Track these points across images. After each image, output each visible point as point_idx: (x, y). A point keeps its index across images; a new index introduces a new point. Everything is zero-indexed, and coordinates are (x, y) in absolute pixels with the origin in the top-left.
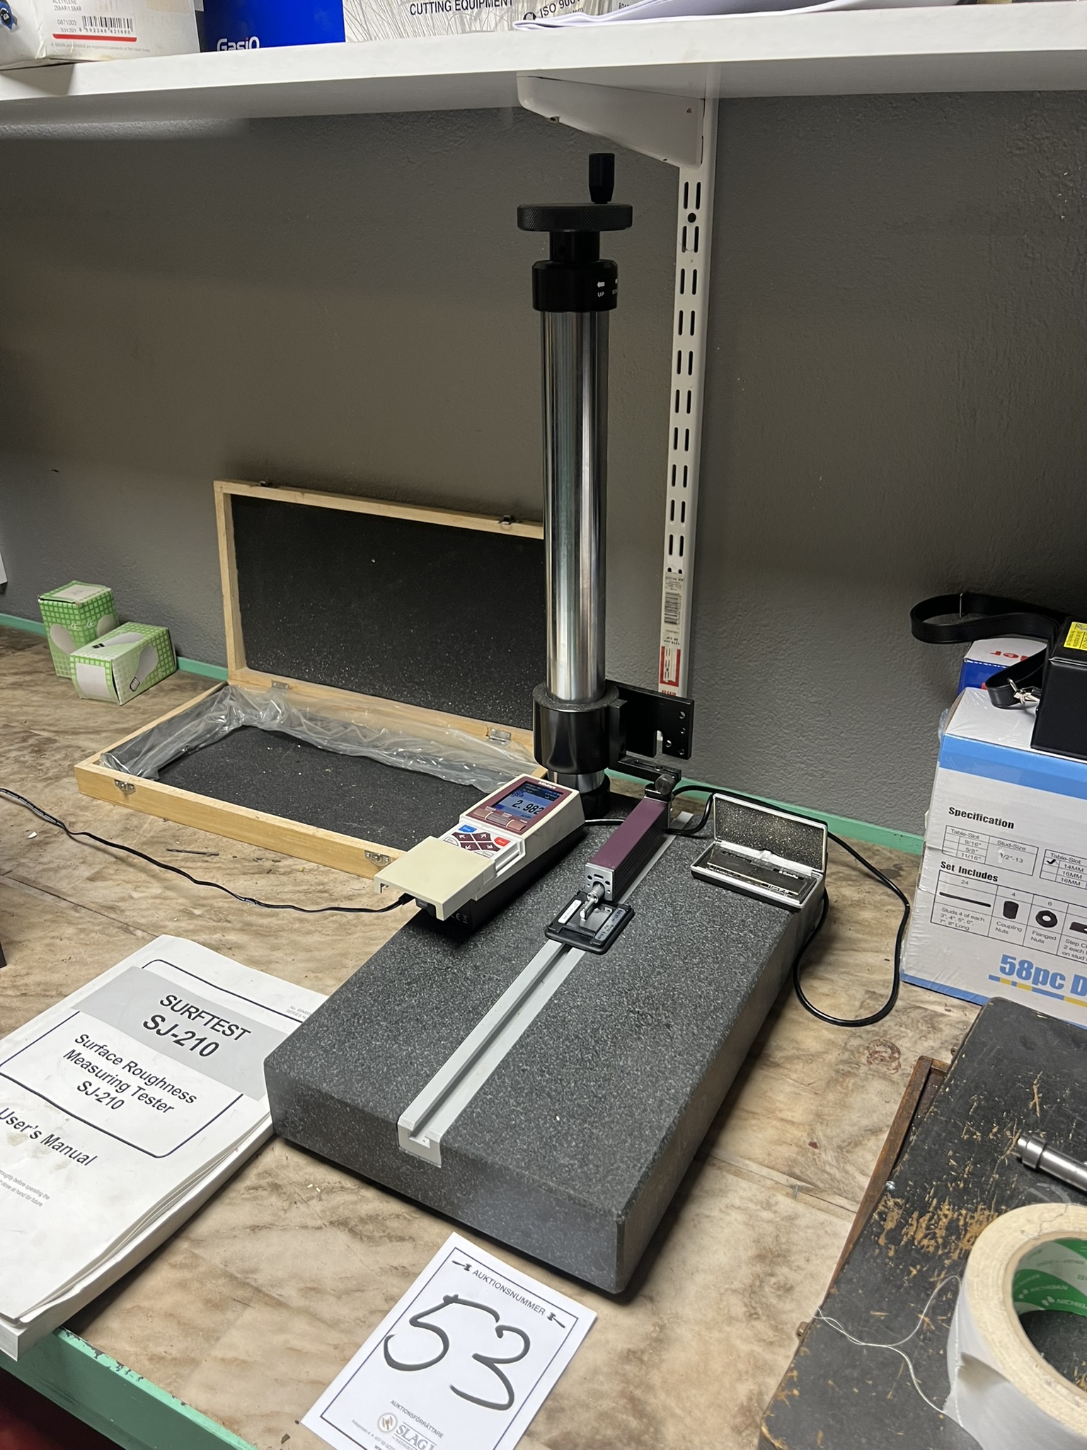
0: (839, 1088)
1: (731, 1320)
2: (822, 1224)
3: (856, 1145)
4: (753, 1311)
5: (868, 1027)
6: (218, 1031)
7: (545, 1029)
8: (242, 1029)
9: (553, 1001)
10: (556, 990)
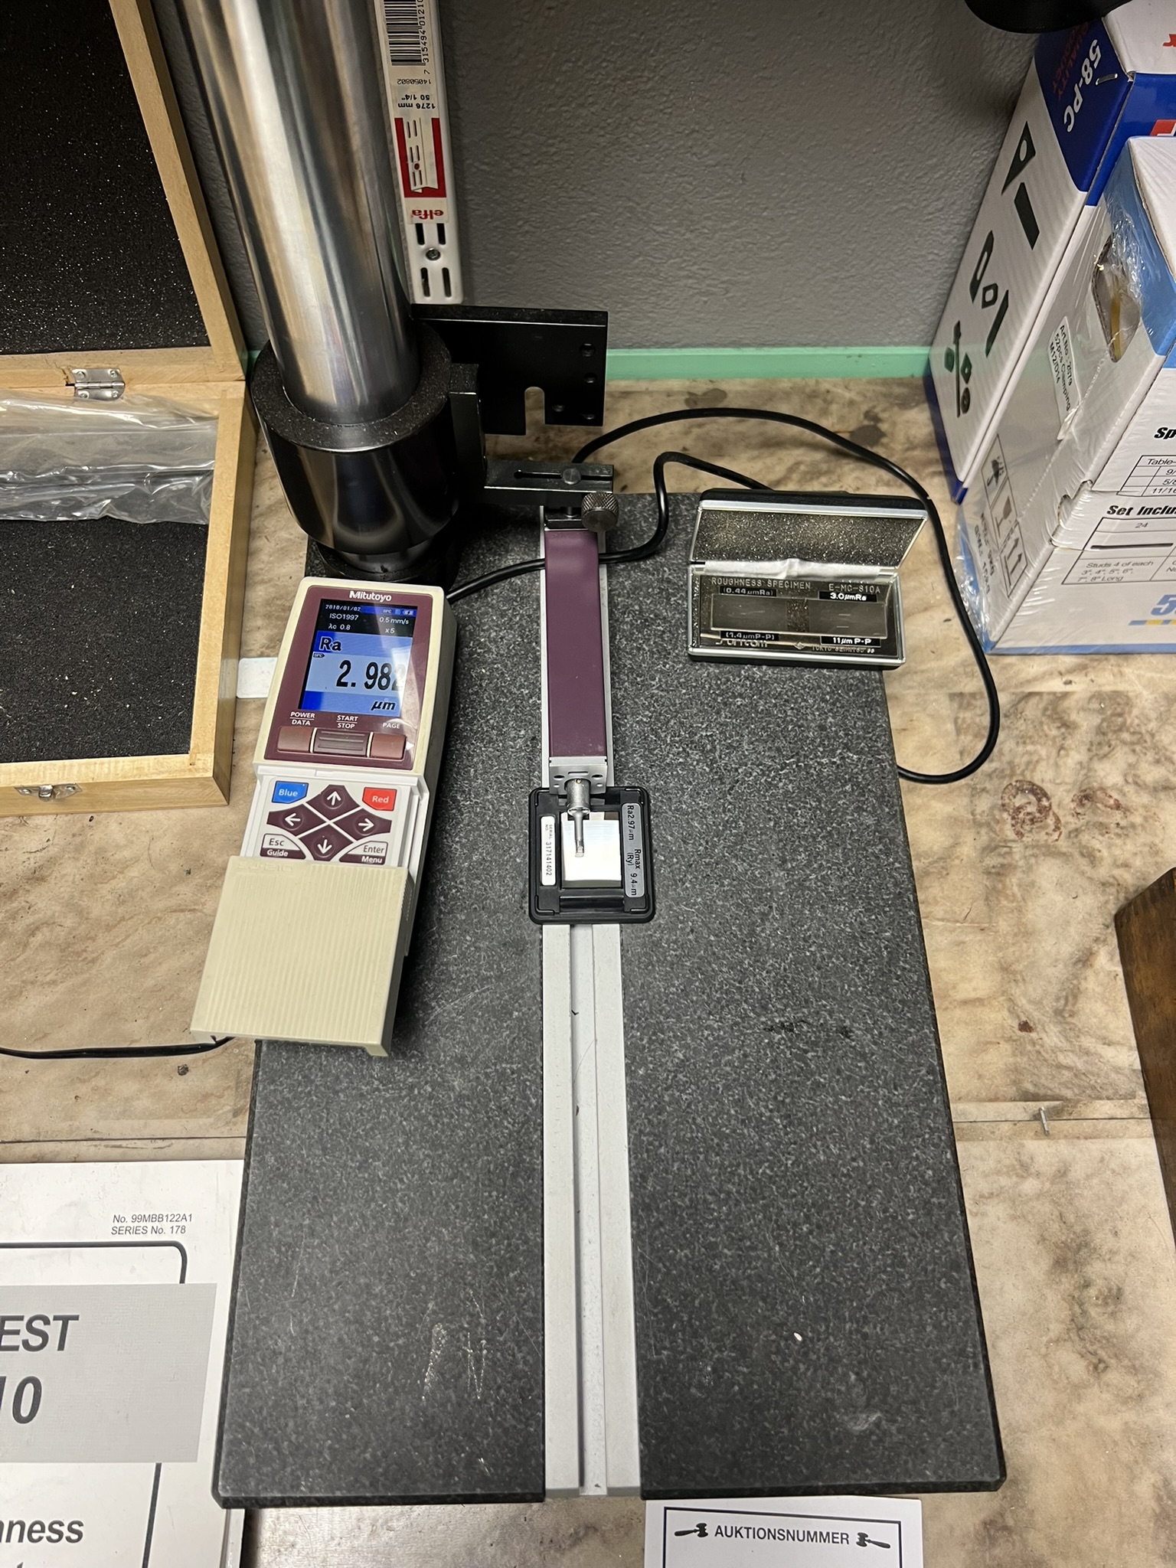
0: (1004, 902)
1: (1077, 1390)
2: (1102, 1160)
3: (1075, 997)
4: (1095, 1361)
5: (986, 767)
6: (16, 1348)
7: (661, 1146)
8: (56, 1318)
9: (635, 1072)
10: (625, 1043)
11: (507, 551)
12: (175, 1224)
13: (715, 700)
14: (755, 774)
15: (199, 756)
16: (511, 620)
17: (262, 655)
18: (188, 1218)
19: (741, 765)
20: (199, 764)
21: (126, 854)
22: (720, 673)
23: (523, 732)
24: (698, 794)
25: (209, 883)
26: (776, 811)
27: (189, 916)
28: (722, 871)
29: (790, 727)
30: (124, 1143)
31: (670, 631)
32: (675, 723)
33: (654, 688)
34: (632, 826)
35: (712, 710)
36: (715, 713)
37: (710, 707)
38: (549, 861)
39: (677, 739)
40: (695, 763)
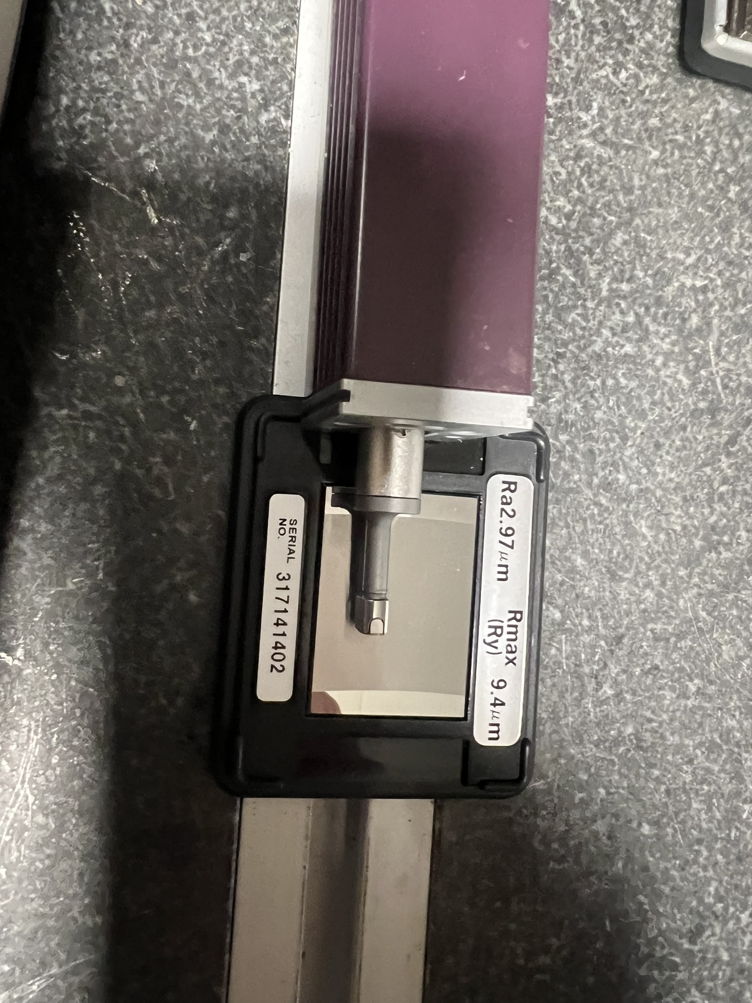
13: (724, 190)
23: (232, 213)
24: (658, 446)
28: (686, 657)
32: (625, 243)
33: (585, 132)
34: (508, 540)
35: (713, 219)
36: (720, 227)
37: (711, 208)
38: (280, 629)
39: (625, 287)
40: (659, 361)
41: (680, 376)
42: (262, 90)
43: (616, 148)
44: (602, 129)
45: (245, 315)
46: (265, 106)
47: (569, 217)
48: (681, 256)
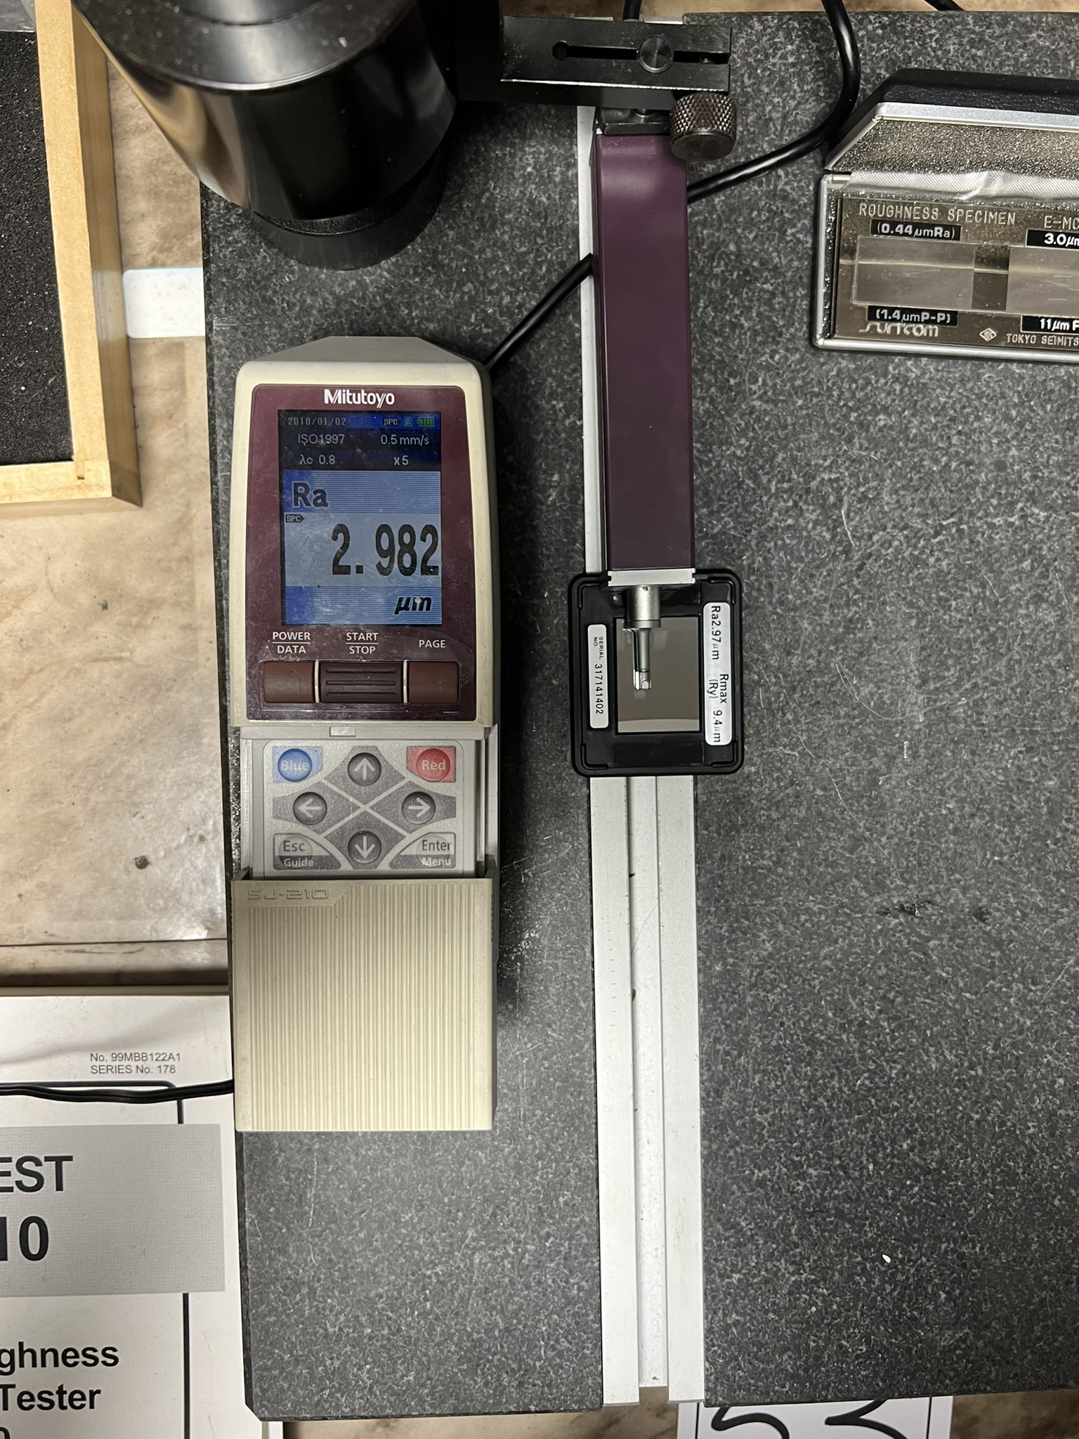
6: (10, 1189)
7: (740, 1055)
8: (47, 1159)
9: (710, 968)
10: (698, 931)
11: (524, 138)
12: (162, 1063)
13: (846, 417)
14: (896, 543)
15: (88, 465)
16: (533, 272)
17: (153, 264)
18: (176, 1057)
19: (877, 529)
20: (90, 478)
21: (18, 580)
22: (857, 369)
23: (556, 478)
24: (812, 576)
25: (135, 620)
26: (921, 603)
27: (116, 666)
29: (954, 465)
30: (87, 948)
31: (783, 293)
32: (784, 459)
33: (755, 397)
34: (717, 638)
35: (840, 436)
36: (845, 440)
37: (838, 430)
38: (599, 692)
39: (786, 485)
40: (810, 525)
41: (824, 534)
42: (564, 407)
43: (775, 403)
44: (765, 393)
45: (568, 533)
46: (567, 416)
47: (748, 449)
48: (821, 462)
